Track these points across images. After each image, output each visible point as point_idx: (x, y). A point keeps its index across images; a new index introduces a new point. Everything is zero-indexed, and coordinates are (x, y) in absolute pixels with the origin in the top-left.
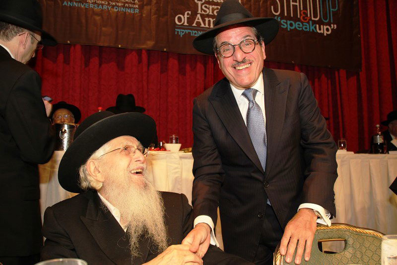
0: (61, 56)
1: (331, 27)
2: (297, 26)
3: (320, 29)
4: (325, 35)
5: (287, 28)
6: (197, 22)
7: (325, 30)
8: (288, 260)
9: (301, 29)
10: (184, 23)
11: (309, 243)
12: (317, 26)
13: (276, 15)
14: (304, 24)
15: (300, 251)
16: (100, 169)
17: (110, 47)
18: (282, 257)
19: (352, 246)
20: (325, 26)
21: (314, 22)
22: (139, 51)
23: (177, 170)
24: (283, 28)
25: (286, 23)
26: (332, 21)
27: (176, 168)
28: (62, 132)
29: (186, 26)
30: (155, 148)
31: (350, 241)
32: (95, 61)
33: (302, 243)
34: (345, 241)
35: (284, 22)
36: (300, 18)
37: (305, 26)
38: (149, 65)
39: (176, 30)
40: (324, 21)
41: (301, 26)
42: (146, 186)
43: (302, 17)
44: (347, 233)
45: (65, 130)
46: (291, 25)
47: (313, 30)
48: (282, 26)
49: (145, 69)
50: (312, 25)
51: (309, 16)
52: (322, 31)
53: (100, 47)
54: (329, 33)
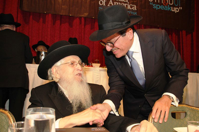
0: (41, 19)
1: (179, 8)
2: (161, 7)
3: (173, 10)
4: (176, 12)
5: (156, 8)
6: (110, 4)
7: (176, 10)
8: (156, 121)
9: (163, 9)
10: (103, 4)
11: (167, 113)
12: (172, 8)
13: (150, 2)
14: (165, 6)
15: (162, 116)
16: (58, 72)
17: (65, 15)
18: (153, 119)
19: (190, 116)
20: (176, 8)
21: (170, 6)
22: (80, 18)
23: (98, 77)
24: (154, 9)
25: (156, 6)
26: (180, 5)
27: (98, 76)
28: (41, 55)
29: (104, 6)
30: (87, 65)
31: (188, 113)
32: (58, 22)
33: (163, 112)
34: (186, 113)
35: (154, 5)
36: (163, 3)
37: (166, 8)
38: (85, 25)
39: (99, 8)
40: (176, 5)
41: (163, 7)
42: (82, 81)
43: (164, 3)
44: (187, 109)
45: (43, 54)
46: (158, 7)
47: (169, 10)
48: (153, 7)
49: (83, 27)
50: (169, 7)
51: (168, 2)
52: (174, 11)
53: (61, 15)
54: (178, 11)
